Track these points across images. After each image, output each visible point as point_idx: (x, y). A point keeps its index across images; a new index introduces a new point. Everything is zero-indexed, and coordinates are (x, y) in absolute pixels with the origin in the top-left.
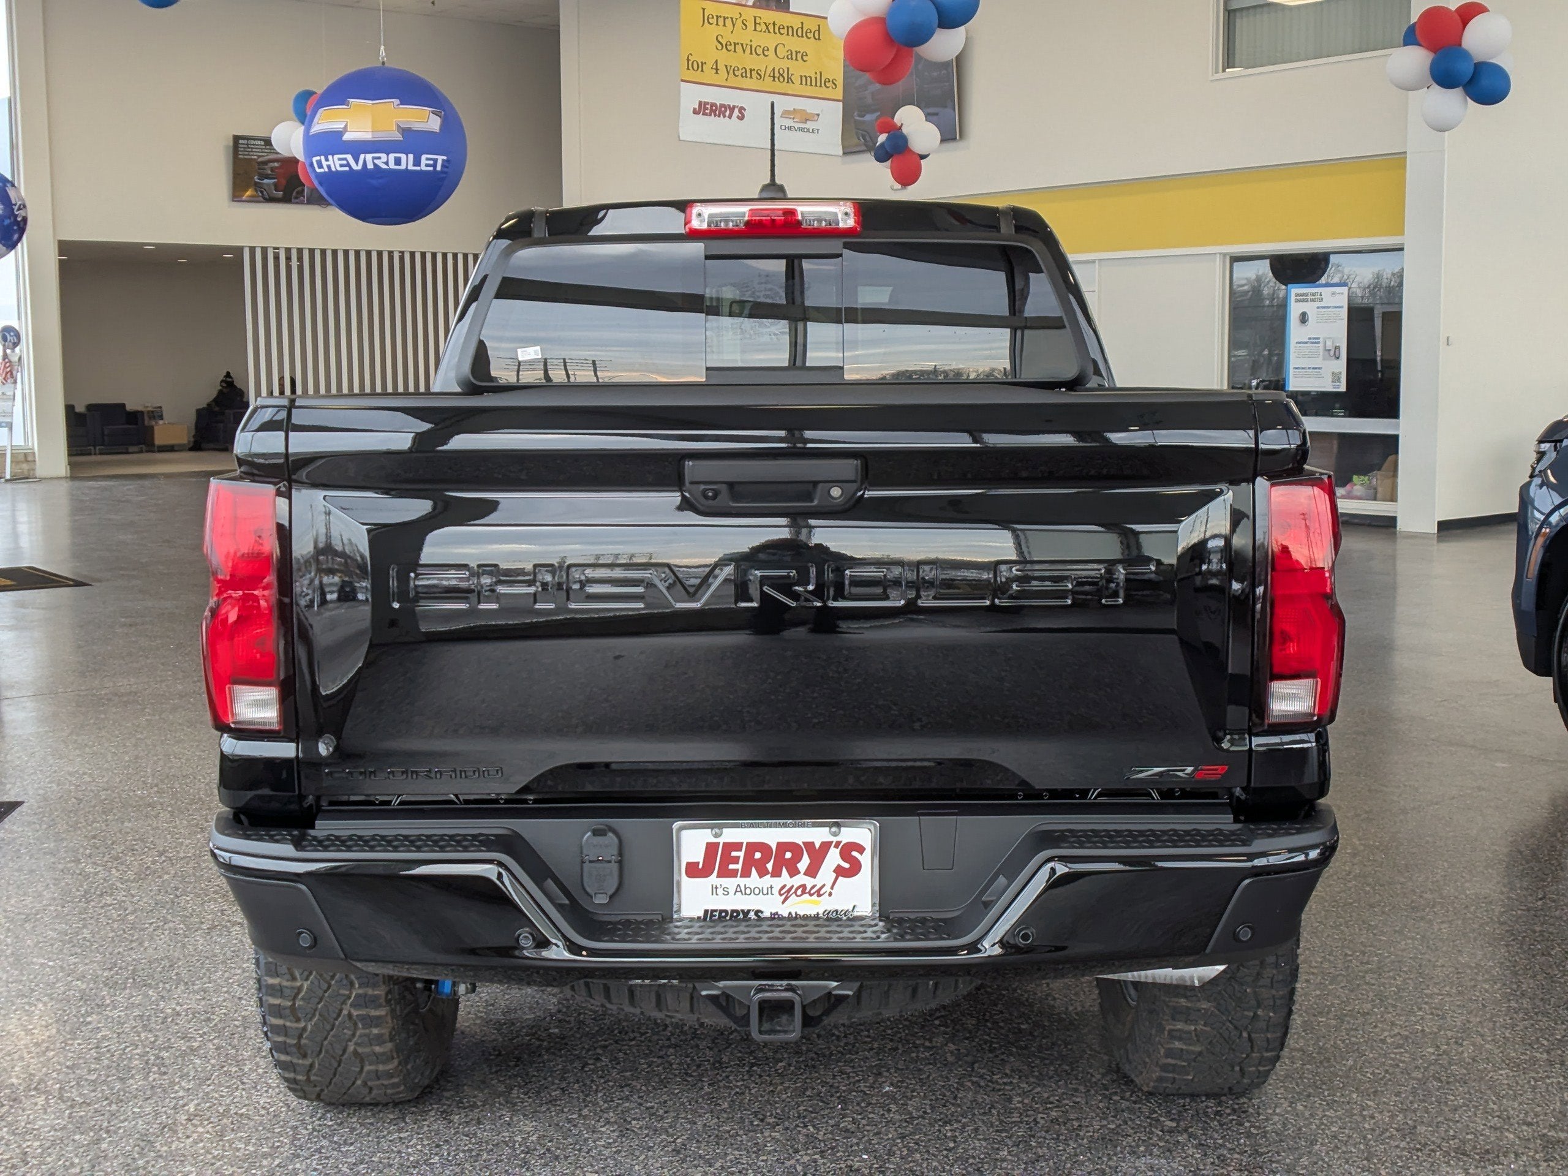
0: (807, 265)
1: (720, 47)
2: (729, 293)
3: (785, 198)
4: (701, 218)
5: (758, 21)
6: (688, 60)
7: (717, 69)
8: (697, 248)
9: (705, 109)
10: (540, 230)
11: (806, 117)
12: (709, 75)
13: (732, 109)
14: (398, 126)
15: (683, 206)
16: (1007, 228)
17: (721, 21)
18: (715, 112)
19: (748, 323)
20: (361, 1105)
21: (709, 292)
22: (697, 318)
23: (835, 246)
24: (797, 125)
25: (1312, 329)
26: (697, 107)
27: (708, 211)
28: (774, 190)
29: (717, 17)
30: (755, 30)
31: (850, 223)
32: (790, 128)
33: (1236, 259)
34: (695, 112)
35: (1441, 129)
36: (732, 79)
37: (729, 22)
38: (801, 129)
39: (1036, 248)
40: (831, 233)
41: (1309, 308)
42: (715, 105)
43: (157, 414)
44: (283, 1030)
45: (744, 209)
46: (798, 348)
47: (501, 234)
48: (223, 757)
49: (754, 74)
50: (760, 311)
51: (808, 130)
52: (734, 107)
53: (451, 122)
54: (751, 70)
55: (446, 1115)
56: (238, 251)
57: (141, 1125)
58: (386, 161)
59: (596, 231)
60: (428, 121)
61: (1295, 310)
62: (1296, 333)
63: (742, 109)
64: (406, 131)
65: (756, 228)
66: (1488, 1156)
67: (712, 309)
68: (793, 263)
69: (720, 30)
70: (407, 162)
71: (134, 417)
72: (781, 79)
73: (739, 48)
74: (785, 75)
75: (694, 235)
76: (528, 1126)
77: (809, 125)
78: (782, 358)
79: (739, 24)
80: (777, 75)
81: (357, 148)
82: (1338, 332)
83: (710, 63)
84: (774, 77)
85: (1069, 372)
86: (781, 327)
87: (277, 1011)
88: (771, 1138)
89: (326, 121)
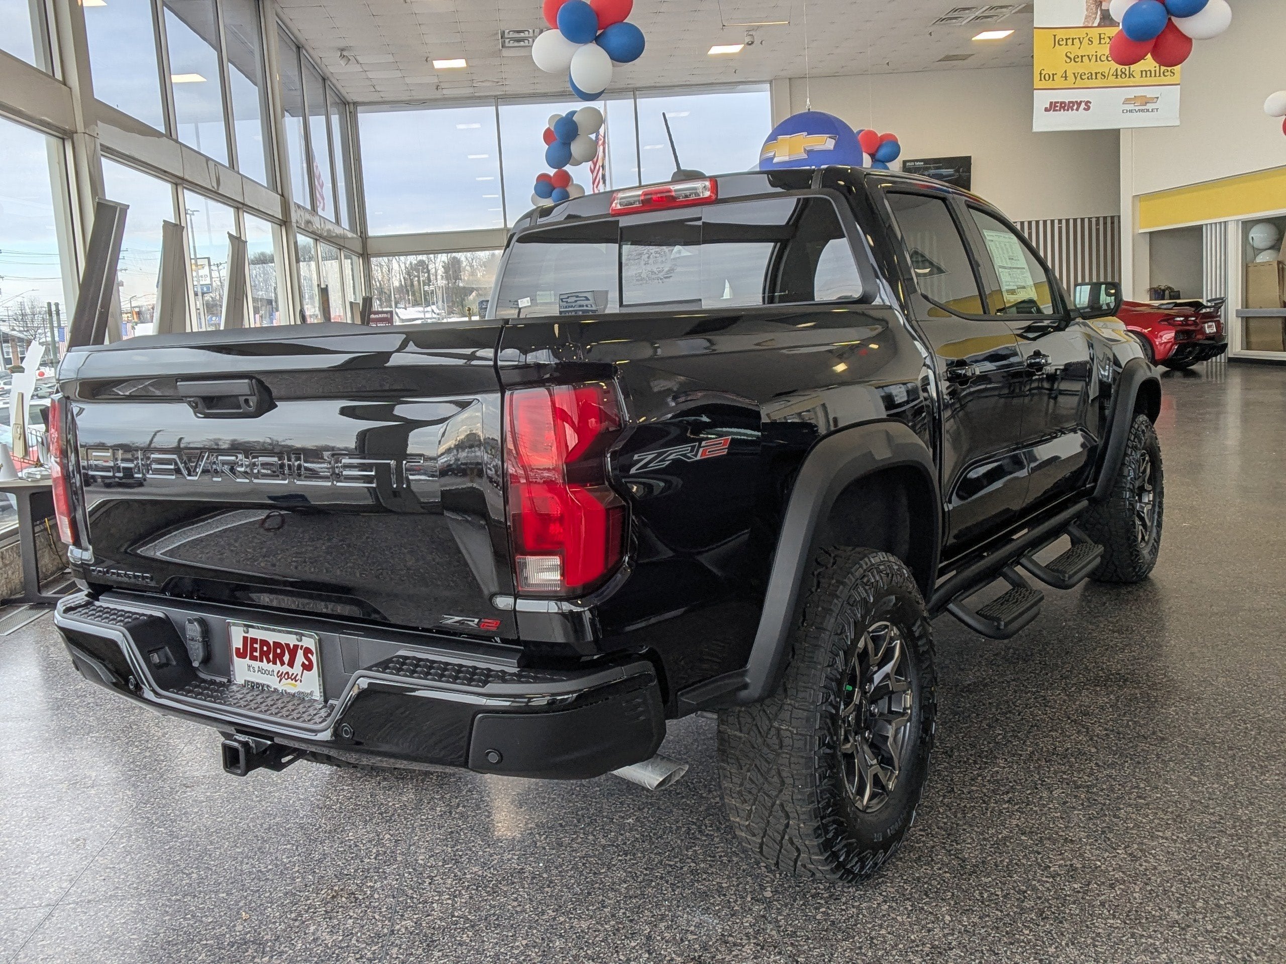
1: (1068, 60)
5: (1102, 36)
6: (1041, 74)
7: (1066, 77)
9: (1053, 107)
11: (1146, 101)
12: (1059, 81)
13: (1079, 104)
14: (805, 150)
17: (1070, 42)
18: (1064, 108)
24: (1137, 108)
26: (1048, 106)
29: (1067, 39)
30: (1100, 43)
32: (1131, 111)
34: (1046, 110)
36: (1079, 83)
37: (1077, 41)
38: (1142, 111)
42: (1064, 103)
49: (1099, 76)
51: (1148, 111)
52: (1081, 102)
54: (1096, 74)
60: (826, 143)
63: (1087, 103)
64: (811, 152)
69: (1070, 48)
72: (1123, 76)
73: (1085, 59)
74: (1127, 73)
77: (1149, 106)
79: (1086, 41)
80: (1119, 73)
83: (1060, 73)
84: (1117, 75)
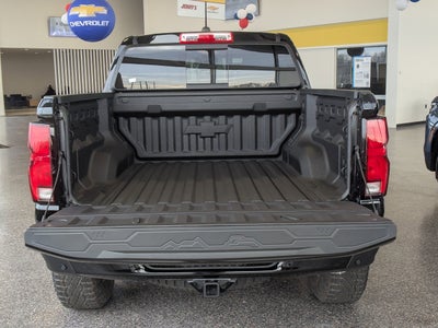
0: (216, 52)
2: (193, 61)
3: (209, 31)
4: (184, 38)
8: (183, 47)
9: (185, 6)
10: (135, 42)
11: (214, 9)
14: (95, 13)
15: (178, 34)
16: (278, 40)
18: (187, 8)
19: (199, 70)
20: (86, 309)
21: (187, 61)
22: (184, 68)
23: (225, 46)
25: (360, 69)
26: (182, 6)
27: (186, 36)
28: (206, 29)
31: (230, 39)
33: (338, 49)
35: (401, 9)
39: (287, 46)
40: (224, 42)
41: (360, 63)
42: (188, 6)
43: (30, 97)
44: (60, 289)
45: (197, 35)
46: (213, 77)
47: (123, 44)
48: (37, 210)
50: (202, 66)
52: (193, 6)
53: (110, 11)
55: (111, 312)
56: (52, 50)
57: (19, 316)
58: (91, 23)
59: (152, 42)
60: (103, 11)
61: (356, 64)
62: (356, 70)
63: (195, 6)
64: (97, 14)
65: (201, 41)
66: (427, 322)
67: (188, 66)
68: (211, 52)
70: (97, 23)
71: (24, 98)
75: (182, 43)
76: (136, 315)
77: (215, 11)
78: (208, 81)
81: (83, 19)
82: (368, 70)
85: (298, 84)
86: (209, 71)
87: (58, 283)
88: (209, 318)
89: (74, 11)
